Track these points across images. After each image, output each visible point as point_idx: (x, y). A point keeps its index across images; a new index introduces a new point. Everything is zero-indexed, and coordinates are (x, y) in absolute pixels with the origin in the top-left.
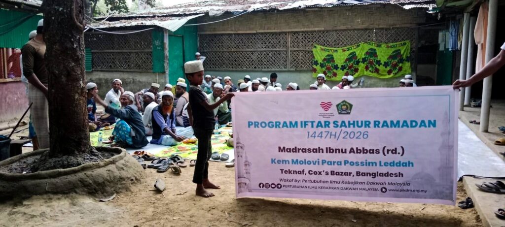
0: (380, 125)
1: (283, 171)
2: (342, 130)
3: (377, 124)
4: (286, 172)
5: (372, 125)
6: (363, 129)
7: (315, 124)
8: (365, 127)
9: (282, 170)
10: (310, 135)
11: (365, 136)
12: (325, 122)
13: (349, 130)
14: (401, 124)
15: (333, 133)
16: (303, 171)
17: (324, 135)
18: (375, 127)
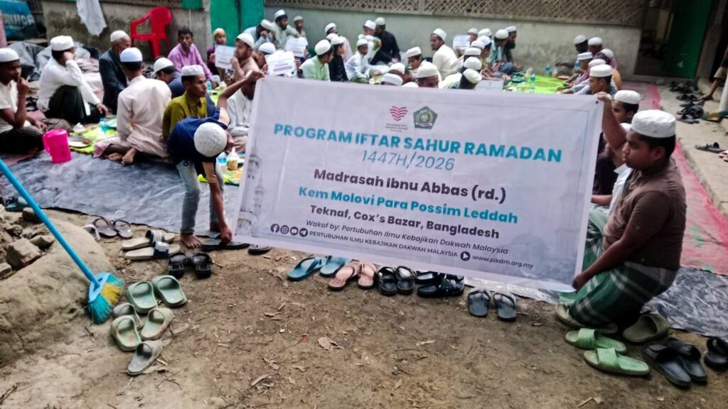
0: (475, 151)
1: (316, 209)
2: (416, 153)
3: (469, 148)
4: (319, 211)
5: (462, 149)
6: (447, 155)
7: (378, 140)
8: (452, 151)
9: (313, 207)
10: (368, 155)
11: (449, 166)
12: (393, 138)
13: (426, 154)
14: (506, 150)
15: (403, 157)
16: (347, 212)
17: (389, 158)
18: (466, 152)
